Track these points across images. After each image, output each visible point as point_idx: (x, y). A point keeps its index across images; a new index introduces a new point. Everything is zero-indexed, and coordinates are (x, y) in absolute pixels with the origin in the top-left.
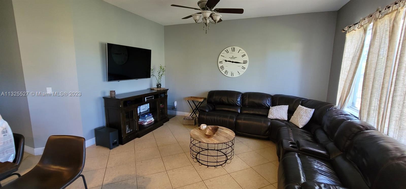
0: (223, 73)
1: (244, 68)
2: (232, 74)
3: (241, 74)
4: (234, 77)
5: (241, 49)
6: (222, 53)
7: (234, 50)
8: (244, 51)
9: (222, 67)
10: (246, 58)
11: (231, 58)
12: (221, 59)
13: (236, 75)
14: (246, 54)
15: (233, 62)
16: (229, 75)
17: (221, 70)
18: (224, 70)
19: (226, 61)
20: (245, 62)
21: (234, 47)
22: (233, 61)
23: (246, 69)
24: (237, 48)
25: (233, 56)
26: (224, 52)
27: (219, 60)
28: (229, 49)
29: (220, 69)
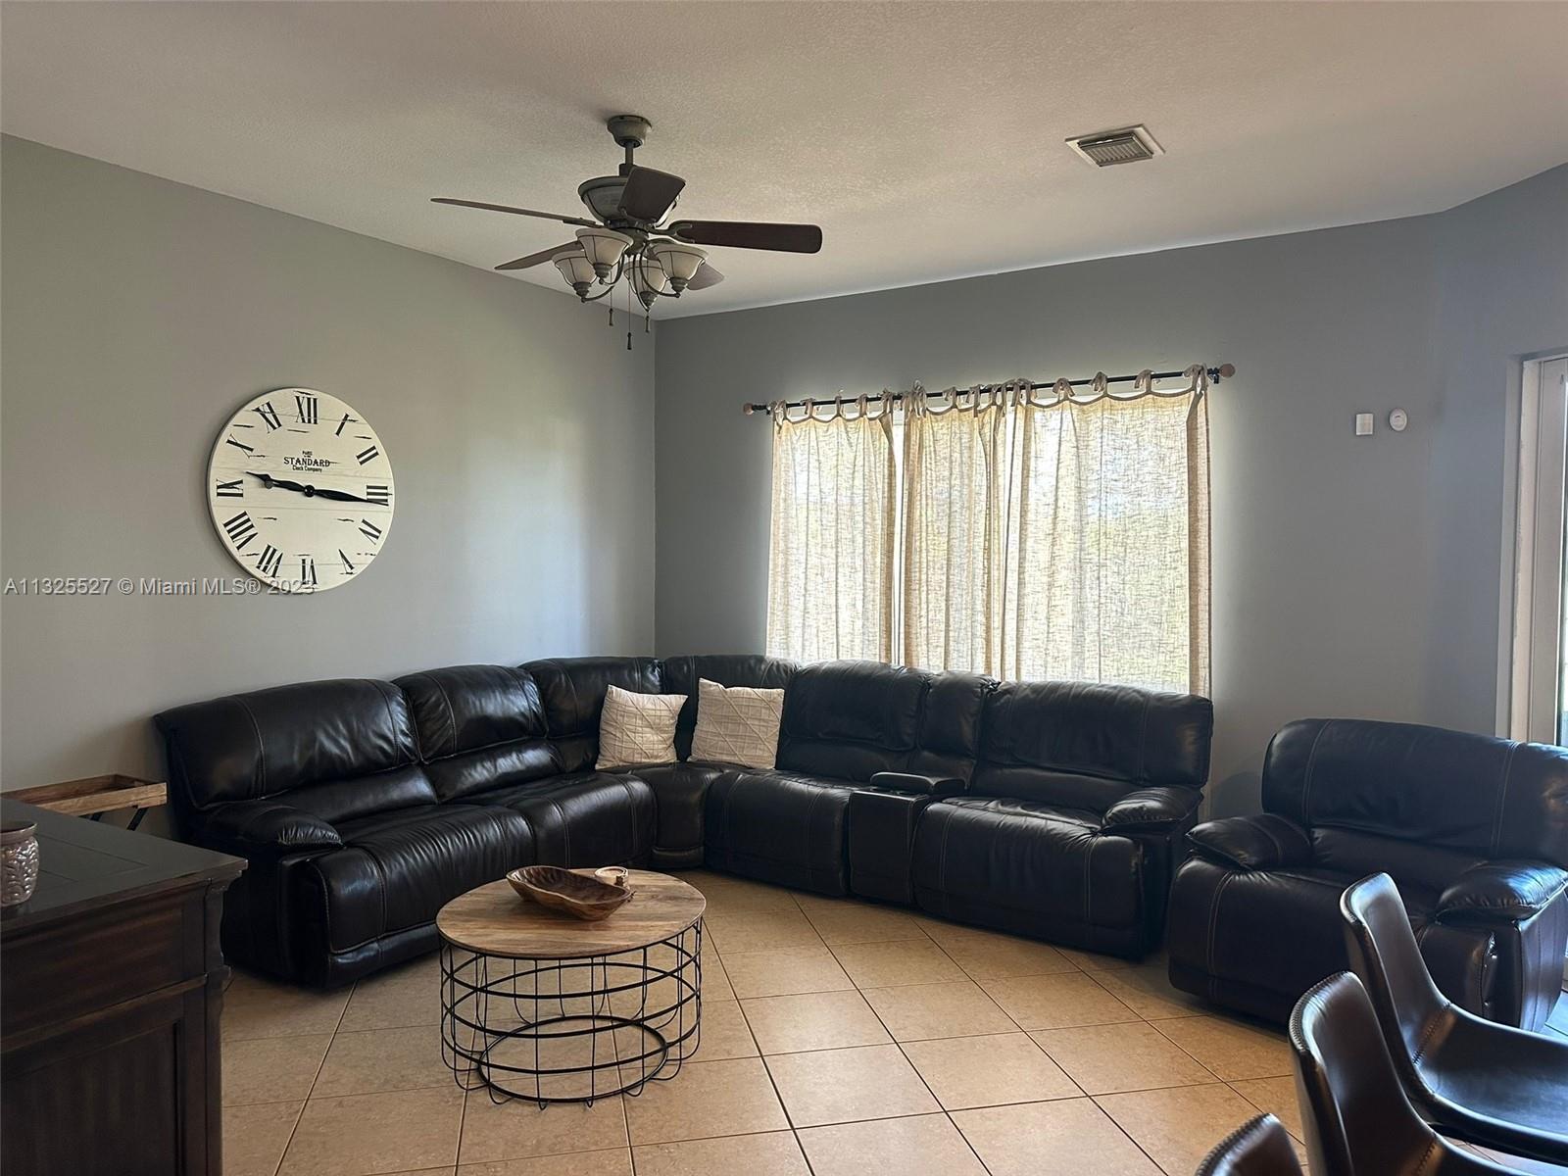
0: (250, 564)
1: (370, 531)
2: (309, 571)
3: (357, 571)
4: (319, 587)
5: (353, 414)
6: (234, 421)
7: (310, 413)
8: (369, 431)
9: (241, 525)
10: (381, 472)
11: (299, 464)
12: (225, 465)
13: (331, 577)
14: (380, 449)
15: (310, 491)
16: (289, 576)
17: (232, 546)
18: (257, 546)
19: (265, 480)
20: (377, 497)
21: (315, 394)
22: (310, 488)
23: (384, 536)
24: (331, 407)
25: (309, 454)
26: (245, 416)
27: (218, 474)
28: (284, 401)
29: (226, 537)
